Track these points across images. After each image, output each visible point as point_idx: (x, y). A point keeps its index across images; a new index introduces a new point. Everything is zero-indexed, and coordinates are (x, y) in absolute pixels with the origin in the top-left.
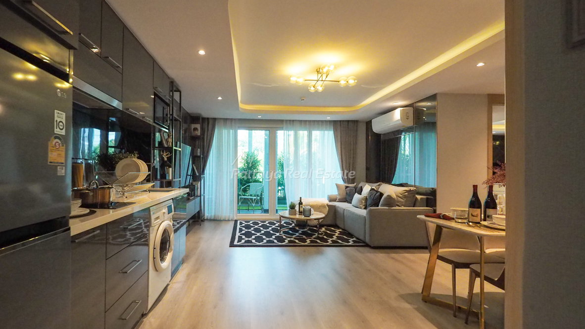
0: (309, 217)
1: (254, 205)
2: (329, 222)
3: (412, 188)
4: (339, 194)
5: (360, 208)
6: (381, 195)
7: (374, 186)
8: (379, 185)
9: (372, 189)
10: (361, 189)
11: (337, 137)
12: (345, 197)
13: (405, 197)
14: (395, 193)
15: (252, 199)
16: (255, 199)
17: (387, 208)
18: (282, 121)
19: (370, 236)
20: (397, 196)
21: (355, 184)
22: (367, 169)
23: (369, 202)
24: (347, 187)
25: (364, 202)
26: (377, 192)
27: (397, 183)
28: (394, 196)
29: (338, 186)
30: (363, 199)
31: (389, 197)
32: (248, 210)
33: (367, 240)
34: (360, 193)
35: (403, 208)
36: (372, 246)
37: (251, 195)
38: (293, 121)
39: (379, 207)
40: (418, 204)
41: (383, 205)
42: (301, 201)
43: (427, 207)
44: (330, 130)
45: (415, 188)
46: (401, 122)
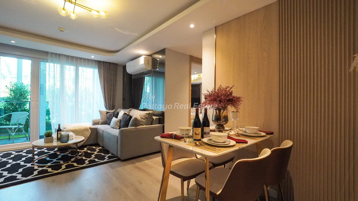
0: (67, 142)
1: (13, 134)
2: (91, 143)
3: (151, 112)
4: (101, 119)
5: (116, 128)
6: (131, 117)
7: (127, 111)
8: (130, 110)
9: (125, 114)
10: (118, 114)
11: (101, 74)
12: (106, 120)
13: (146, 118)
14: (140, 115)
15: (11, 129)
16: (15, 129)
17: (134, 127)
18: (47, 53)
19: (121, 152)
20: (141, 118)
21: (114, 110)
22: (124, 99)
23: (122, 124)
24: (107, 113)
25: (119, 123)
26: (128, 115)
27: (142, 109)
28: (139, 118)
29: (101, 112)
30: (118, 122)
31: (136, 119)
32: (9, 139)
33: (119, 155)
34: (117, 117)
35: (145, 126)
36: (122, 159)
37: (12, 125)
38: (60, 55)
39: (129, 128)
40: (154, 122)
41: (132, 126)
42: (59, 128)
43: (159, 124)
44: (95, 68)
45: (152, 112)
46: (144, 66)
